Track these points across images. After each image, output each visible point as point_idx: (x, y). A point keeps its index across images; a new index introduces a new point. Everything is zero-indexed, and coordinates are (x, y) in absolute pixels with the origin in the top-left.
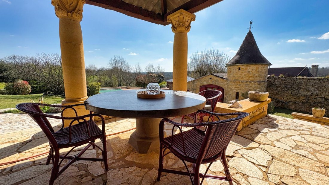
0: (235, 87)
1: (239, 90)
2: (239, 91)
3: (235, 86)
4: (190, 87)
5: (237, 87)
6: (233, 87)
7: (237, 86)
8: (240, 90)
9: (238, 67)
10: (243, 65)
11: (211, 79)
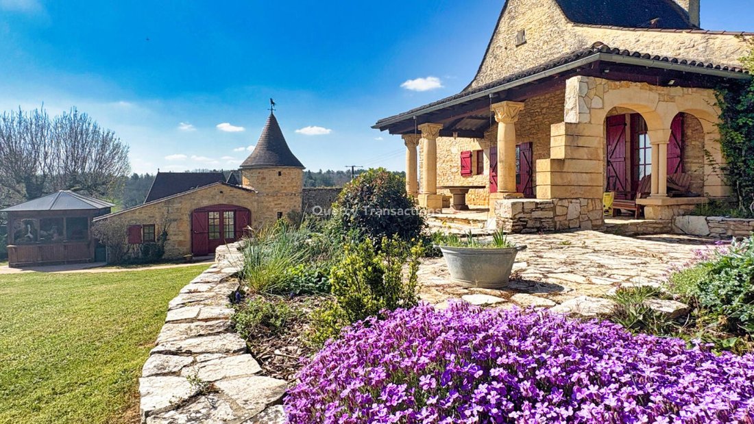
0: (276, 204)
1: (282, 207)
2: (282, 210)
3: (276, 202)
4: (158, 215)
5: (279, 204)
6: (272, 204)
7: (279, 202)
8: (284, 207)
9: (278, 170)
10: (284, 169)
11: (221, 192)
